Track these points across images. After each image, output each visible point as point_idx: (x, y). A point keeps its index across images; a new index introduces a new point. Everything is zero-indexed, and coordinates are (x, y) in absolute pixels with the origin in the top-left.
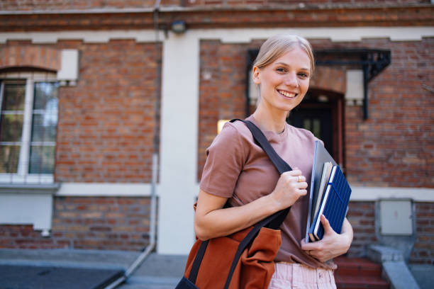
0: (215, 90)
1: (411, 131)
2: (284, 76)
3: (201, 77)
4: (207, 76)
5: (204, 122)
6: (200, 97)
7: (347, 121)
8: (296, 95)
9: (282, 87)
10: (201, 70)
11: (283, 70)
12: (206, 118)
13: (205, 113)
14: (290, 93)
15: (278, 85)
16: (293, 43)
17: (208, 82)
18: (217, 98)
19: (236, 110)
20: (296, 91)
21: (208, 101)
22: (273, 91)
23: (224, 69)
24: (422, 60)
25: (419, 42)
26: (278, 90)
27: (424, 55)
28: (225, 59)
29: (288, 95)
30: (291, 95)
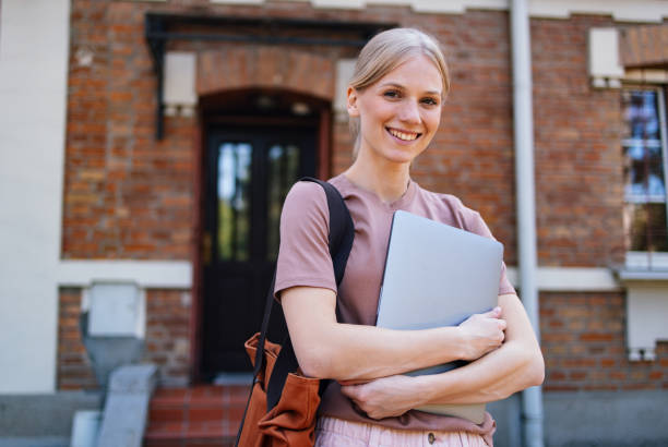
0: (99, 86)
1: (441, 168)
2: (397, 104)
3: (72, 60)
4: (85, 60)
5: (77, 146)
6: (70, 98)
7: (338, 149)
8: (419, 135)
9: (394, 124)
10: (74, 49)
11: (395, 94)
12: (83, 138)
13: (80, 128)
14: (407, 133)
15: (388, 120)
16: (410, 48)
17: (86, 69)
18: (103, 101)
19: (138, 125)
20: (418, 130)
21: (87, 106)
22: (380, 130)
23: (117, 47)
24: (464, 47)
25: (459, 16)
26: (388, 129)
27: (467, 39)
28: (119, 28)
29: (404, 136)
30: (409, 137)
